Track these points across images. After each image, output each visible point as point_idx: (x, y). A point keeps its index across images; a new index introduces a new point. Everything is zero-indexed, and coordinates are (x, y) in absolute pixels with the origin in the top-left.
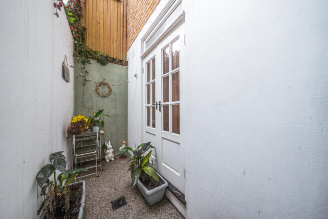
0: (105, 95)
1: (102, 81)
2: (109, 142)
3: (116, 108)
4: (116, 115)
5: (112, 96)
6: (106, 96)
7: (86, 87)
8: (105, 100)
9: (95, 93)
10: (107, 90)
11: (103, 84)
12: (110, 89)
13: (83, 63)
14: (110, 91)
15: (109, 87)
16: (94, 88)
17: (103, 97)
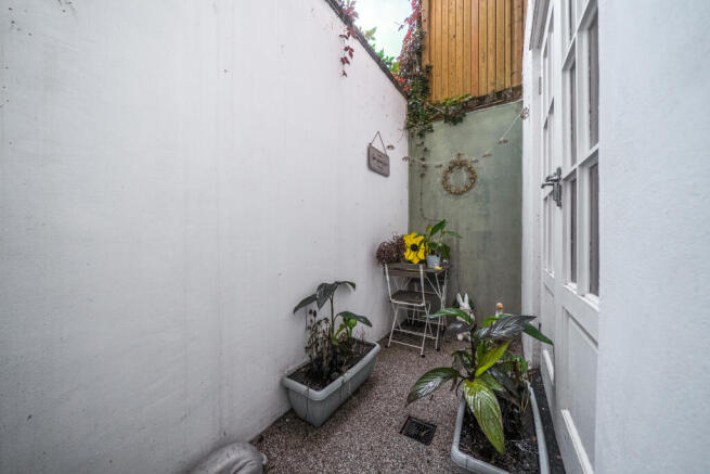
0: (462, 188)
1: (454, 158)
2: (466, 297)
3: (487, 216)
4: (487, 235)
5: (478, 190)
6: (463, 192)
7: (426, 179)
8: (462, 201)
9: (441, 187)
10: (465, 176)
11: (457, 165)
12: (473, 173)
13: (421, 135)
14: (473, 178)
15: (470, 170)
16: (439, 179)
17: (458, 194)
